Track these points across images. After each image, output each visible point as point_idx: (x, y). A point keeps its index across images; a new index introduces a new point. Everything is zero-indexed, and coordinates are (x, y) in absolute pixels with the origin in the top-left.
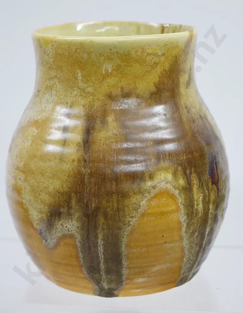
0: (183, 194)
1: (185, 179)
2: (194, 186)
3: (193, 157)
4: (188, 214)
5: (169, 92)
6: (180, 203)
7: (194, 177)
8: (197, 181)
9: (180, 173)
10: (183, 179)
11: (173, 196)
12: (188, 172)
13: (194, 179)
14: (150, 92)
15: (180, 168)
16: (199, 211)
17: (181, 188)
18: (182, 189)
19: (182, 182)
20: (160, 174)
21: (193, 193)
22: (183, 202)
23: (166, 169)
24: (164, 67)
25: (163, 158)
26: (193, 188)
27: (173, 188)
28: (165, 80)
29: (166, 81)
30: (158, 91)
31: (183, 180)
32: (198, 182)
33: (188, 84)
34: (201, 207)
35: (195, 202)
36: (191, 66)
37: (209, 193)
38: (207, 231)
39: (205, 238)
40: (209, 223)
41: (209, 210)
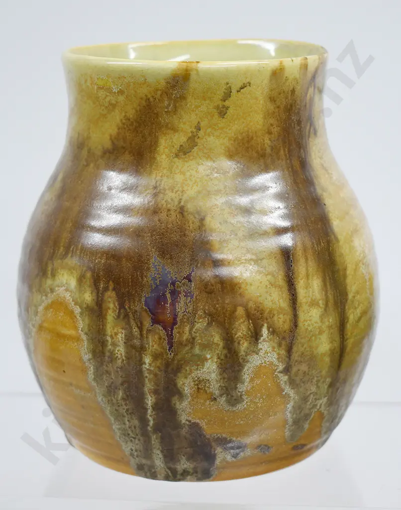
0: (87, 317)
1: (94, 294)
2: (107, 311)
3: (117, 265)
4: (94, 352)
5: (132, 154)
6: (80, 329)
7: (110, 297)
8: (115, 306)
9: (88, 283)
10: (92, 293)
11: (71, 313)
12: (102, 286)
13: (110, 300)
14: (103, 148)
15: (89, 275)
16: (117, 357)
17: (85, 306)
18: (85, 308)
19: (88, 297)
20: (63, 274)
21: (106, 323)
22: (86, 330)
23: (71, 269)
24: (127, 112)
25: (73, 251)
26: (106, 314)
27: (73, 301)
28: (128, 134)
29: (129, 136)
30: (114, 150)
31: (90, 295)
32: (118, 307)
33: (184, 152)
34: (121, 351)
35: (109, 338)
36: (202, 124)
37: (141, 335)
38: (150, 401)
39: (146, 410)
40: (148, 386)
41: (141, 362)
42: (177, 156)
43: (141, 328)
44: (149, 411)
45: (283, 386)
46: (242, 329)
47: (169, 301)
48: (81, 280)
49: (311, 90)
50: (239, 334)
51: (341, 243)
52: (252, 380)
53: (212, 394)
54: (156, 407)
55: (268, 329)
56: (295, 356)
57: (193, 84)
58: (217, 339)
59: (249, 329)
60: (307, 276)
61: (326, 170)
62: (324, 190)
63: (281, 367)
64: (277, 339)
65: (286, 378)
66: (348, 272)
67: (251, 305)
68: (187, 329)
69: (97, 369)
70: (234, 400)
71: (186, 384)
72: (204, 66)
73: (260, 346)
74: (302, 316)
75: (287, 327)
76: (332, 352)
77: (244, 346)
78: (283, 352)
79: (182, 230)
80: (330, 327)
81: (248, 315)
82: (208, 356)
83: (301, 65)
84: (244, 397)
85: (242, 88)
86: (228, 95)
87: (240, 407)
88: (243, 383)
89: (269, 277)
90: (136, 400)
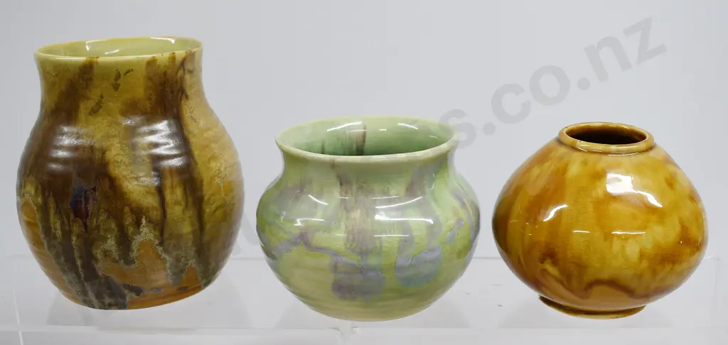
0: (40, 212)
1: (43, 199)
2: (50, 209)
4: (45, 233)
6: (37, 219)
7: (51, 201)
9: (40, 192)
11: (32, 210)
12: (46, 194)
15: (40, 187)
16: (57, 236)
17: (38, 205)
18: (39, 207)
19: (40, 200)
20: (28, 186)
21: (50, 215)
22: (40, 220)
23: (32, 183)
27: (33, 202)
28: (63, 101)
32: (55, 207)
33: (94, 112)
34: (59, 233)
35: (52, 225)
36: (104, 95)
37: (69, 223)
38: (79, 263)
39: (78, 268)
40: (76, 254)
41: (71, 240)
42: (90, 114)
43: (68, 220)
44: (80, 269)
45: (160, 253)
46: (128, 220)
47: (84, 203)
48: (36, 189)
49: (181, 72)
50: (127, 223)
51: (199, 166)
52: (138, 250)
53: (114, 258)
54: (83, 267)
55: (146, 219)
56: (166, 235)
57: (96, 71)
58: (113, 225)
59: (133, 220)
60: (172, 187)
61: (195, 121)
62: (190, 133)
63: (157, 242)
64: (152, 225)
65: (161, 248)
66: (204, 183)
67: (134, 205)
68: (95, 221)
69: (48, 243)
70: (129, 262)
71: (98, 253)
72: (101, 59)
73: (141, 230)
74: (169, 211)
75: (159, 218)
76: (193, 232)
77: (131, 230)
78: (157, 233)
79: (91, 160)
80: (190, 217)
81: (132, 210)
82: (109, 236)
83: (169, 58)
84: (135, 260)
85: (127, 73)
86: (118, 76)
87: (133, 266)
88: (133, 251)
89: (146, 189)
90: (71, 262)
